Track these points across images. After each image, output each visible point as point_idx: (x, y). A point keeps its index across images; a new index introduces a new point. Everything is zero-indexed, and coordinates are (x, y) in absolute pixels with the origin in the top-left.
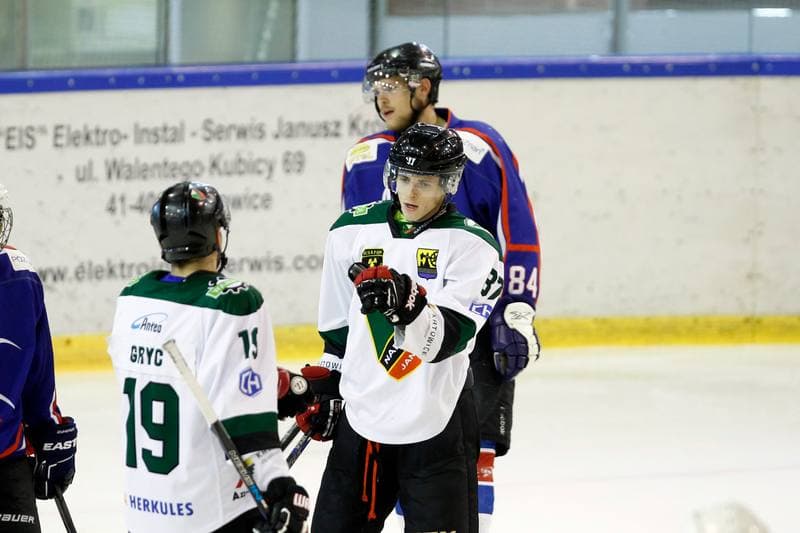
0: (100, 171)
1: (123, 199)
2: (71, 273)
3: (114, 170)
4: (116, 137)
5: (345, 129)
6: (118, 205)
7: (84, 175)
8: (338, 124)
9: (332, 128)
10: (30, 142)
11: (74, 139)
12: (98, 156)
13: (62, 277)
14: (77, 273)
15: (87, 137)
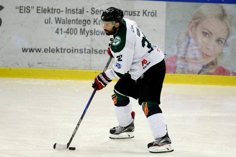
0: (53, 20)
1: (61, 29)
2: (43, 50)
3: (58, 21)
4: (59, 11)
5: (141, 14)
6: (60, 31)
7: (48, 22)
8: (139, 12)
9: (137, 13)
10: (28, 11)
11: (44, 11)
12: (53, 16)
13: (40, 52)
14: (45, 50)
15: (49, 11)
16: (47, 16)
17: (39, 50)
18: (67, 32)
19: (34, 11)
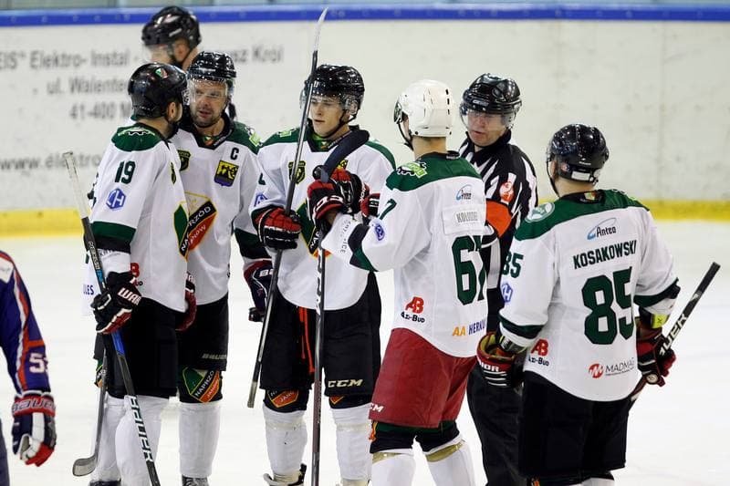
0: (65, 86)
1: (82, 108)
2: (42, 163)
3: (76, 85)
4: (77, 61)
5: (250, 57)
6: (79, 112)
7: (53, 89)
9: (240, 55)
10: (13, 64)
11: (47, 62)
12: (65, 75)
13: (37, 167)
14: (47, 163)
15: (56, 61)
16: (51, 74)
17: (34, 164)
18: (95, 114)
19: (24, 64)
